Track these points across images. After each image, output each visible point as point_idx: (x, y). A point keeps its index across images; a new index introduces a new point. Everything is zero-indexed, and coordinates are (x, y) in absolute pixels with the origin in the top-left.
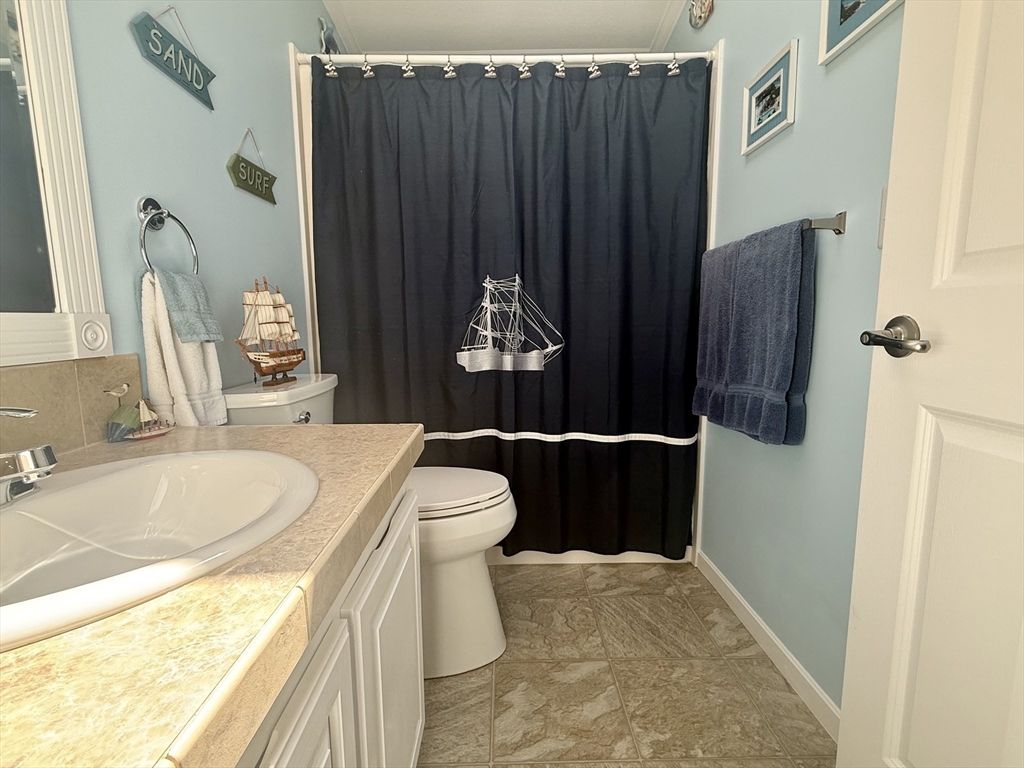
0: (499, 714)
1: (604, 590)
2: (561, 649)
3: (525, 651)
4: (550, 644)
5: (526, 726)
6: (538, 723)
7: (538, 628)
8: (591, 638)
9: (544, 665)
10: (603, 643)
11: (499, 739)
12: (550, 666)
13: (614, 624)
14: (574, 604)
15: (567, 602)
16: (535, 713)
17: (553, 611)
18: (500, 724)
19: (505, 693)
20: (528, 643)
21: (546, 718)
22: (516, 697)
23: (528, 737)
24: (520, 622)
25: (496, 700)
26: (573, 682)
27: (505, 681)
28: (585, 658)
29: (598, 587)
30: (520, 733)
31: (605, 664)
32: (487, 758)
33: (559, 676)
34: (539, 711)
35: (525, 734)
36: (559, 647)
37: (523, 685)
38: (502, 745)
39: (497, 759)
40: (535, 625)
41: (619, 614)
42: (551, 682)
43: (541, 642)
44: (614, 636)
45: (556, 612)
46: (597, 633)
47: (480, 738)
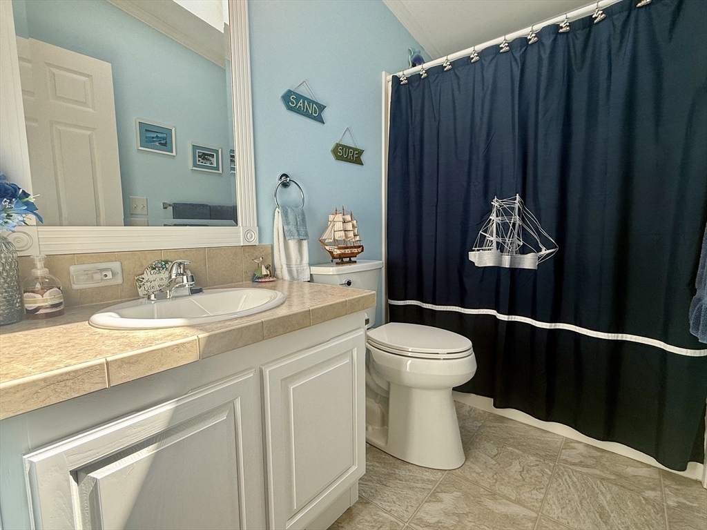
0: (430, 501)
1: (574, 464)
2: (503, 487)
3: (474, 475)
4: (496, 480)
5: (442, 518)
6: (452, 522)
7: (494, 465)
8: (535, 492)
9: (482, 490)
10: (542, 501)
11: (421, 514)
12: (486, 493)
13: (565, 492)
14: (538, 463)
15: (532, 458)
16: (454, 514)
17: (515, 459)
18: (427, 507)
19: (442, 492)
20: (480, 471)
21: (459, 521)
22: (448, 499)
23: (440, 525)
24: (483, 455)
25: (433, 493)
26: (497, 511)
27: (447, 485)
28: (518, 502)
29: (570, 459)
30: (436, 519)
31: (535, 515)
32: (406, 520)
33: (489, 503)
34: (458, 515)
35: (438, 522)
36: (502, 484)
37: (459, 494)
38: (420, 519)
39: (412, 524)
40: (494, 462)
41: (575, 487)
42: (479, 503)
43: (491, 475)
44: (558, 500)
45: (517, 462)
46: (543, 491)
47: (409, 507)
